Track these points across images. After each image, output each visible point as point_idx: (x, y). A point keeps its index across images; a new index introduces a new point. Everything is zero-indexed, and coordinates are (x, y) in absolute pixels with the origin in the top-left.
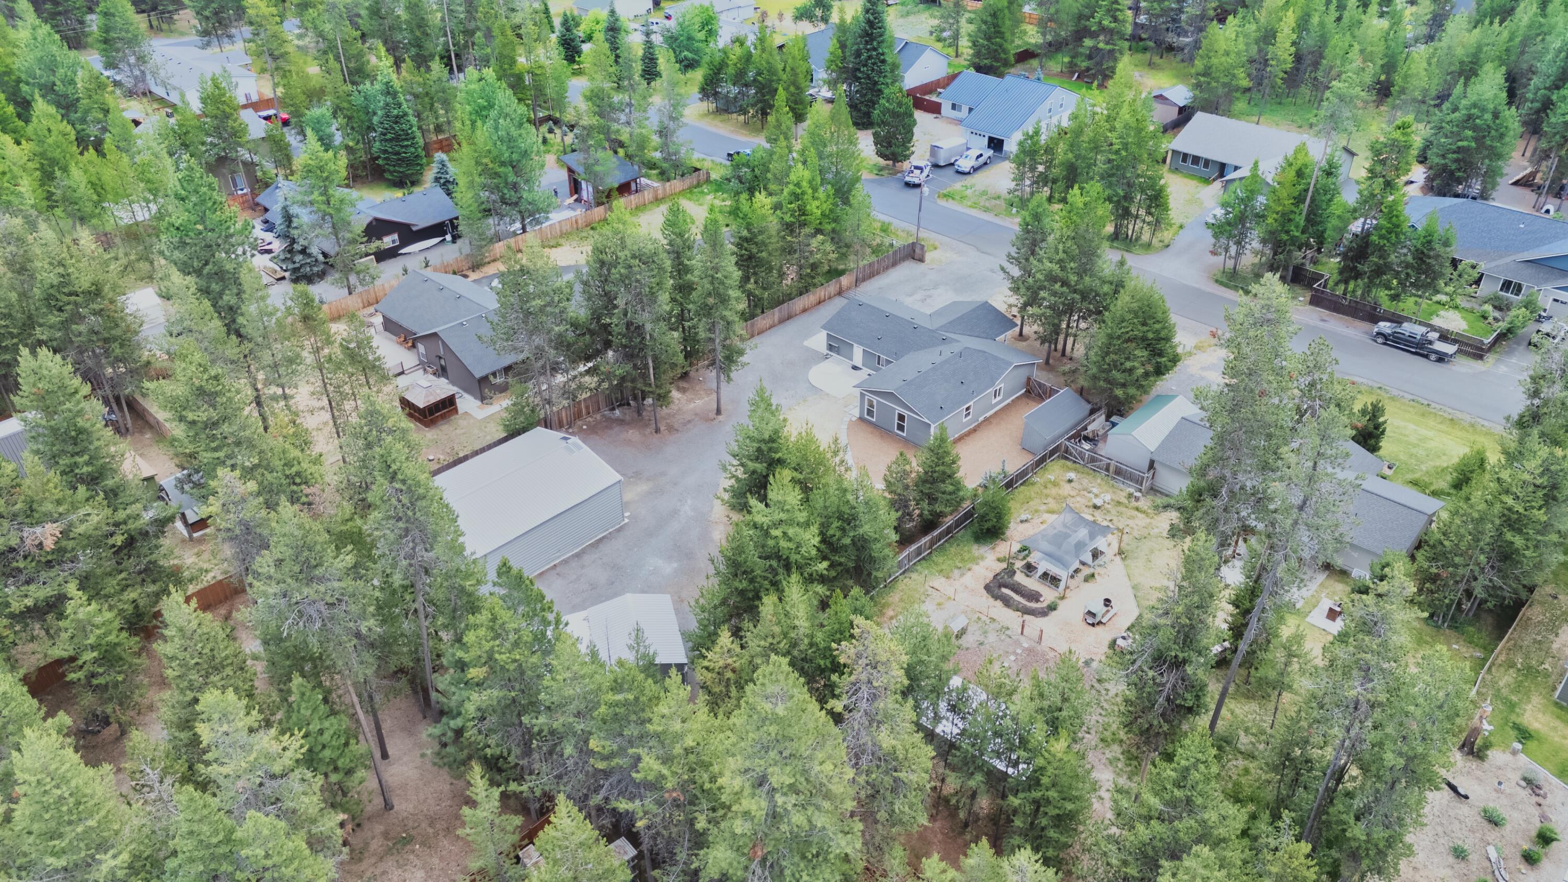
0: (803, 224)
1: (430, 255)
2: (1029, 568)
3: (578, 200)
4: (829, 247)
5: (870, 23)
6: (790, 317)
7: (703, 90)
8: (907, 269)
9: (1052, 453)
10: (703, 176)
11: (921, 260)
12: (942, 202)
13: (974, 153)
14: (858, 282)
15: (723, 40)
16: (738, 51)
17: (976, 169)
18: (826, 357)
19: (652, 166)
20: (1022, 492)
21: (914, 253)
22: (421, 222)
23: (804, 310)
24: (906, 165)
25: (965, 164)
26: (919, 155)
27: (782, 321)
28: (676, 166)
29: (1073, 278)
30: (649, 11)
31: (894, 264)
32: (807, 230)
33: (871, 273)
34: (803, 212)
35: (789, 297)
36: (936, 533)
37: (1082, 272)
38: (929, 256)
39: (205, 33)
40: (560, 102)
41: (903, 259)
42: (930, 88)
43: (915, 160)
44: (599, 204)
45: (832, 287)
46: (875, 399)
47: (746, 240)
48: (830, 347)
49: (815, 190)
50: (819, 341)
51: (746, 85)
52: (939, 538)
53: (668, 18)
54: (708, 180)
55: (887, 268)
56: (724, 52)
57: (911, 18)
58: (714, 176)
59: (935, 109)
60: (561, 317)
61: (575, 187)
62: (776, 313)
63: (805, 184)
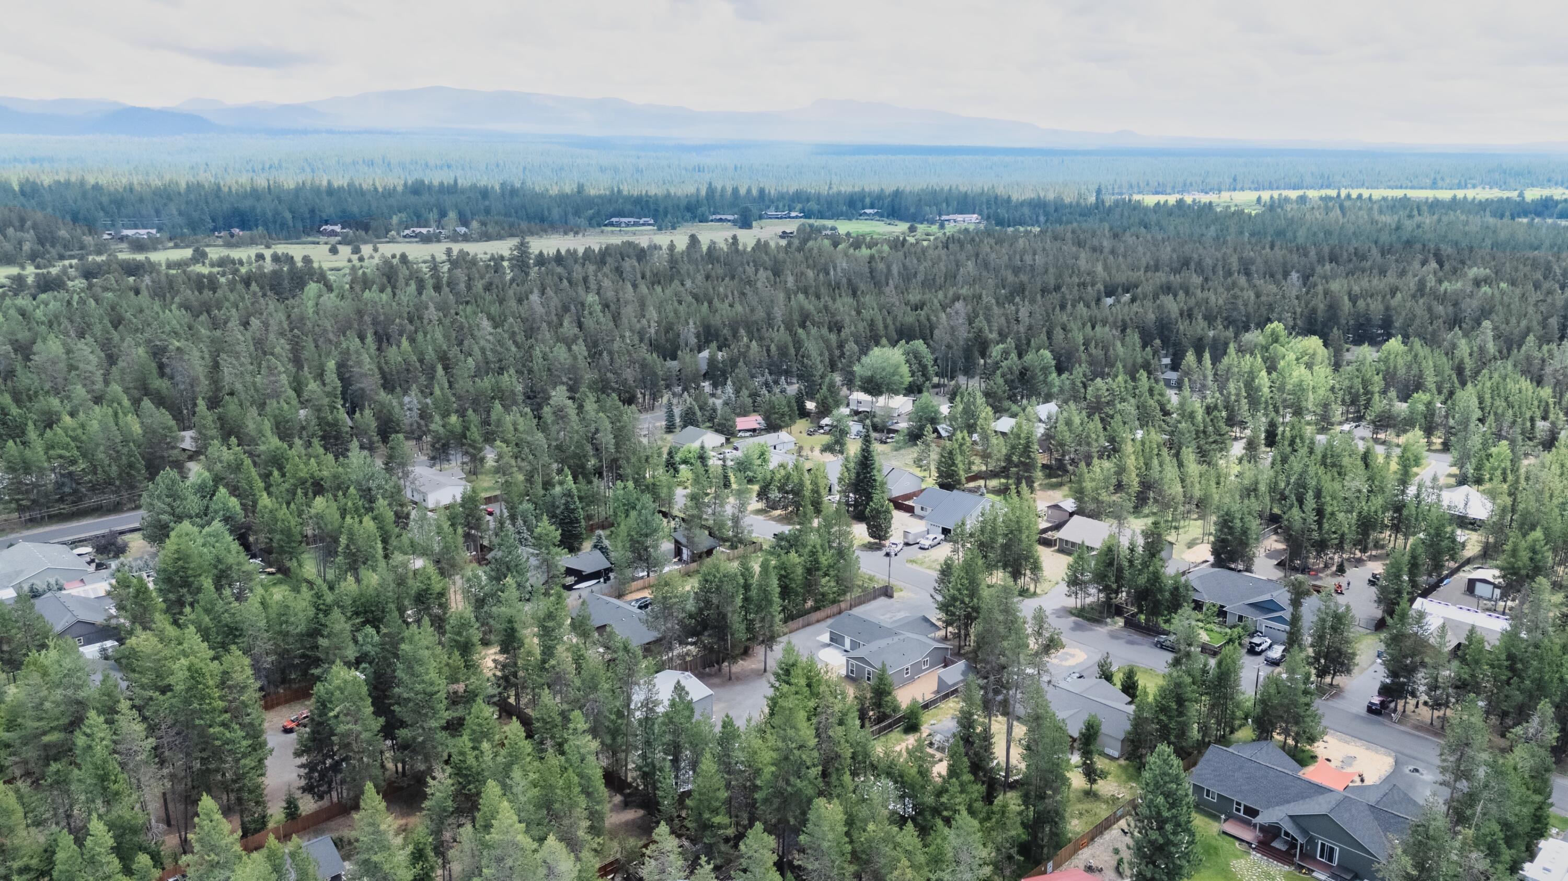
0: (818, 569)
1: (594, 588)
2: (931, 744)
3: (680, 560)
4: (833, 584)
5: (864, 456)
6: (808, 625)
7: (759, 495)
8: (883, 600)
9: (953, 693)
10: (758, 547)
11: (891, 597)
12: (909, 565)
13: (931, 536)
14: (851, 607)
15: (773, 464)
16: (783, 472)
17: (932, 547)
18: (829, 645)
19: (725, 540)
20: (932, 711)
21: (887, 592)
22: (588, 570)
23: (818, 621)
24: (887, 543)
25: (926, 543)
26: (896, 536)
27: (804, 626)
28: (741, 541)
29: (967, 600)
30: (722, 445)
31: (875, 598)
32: (821, 573)
33: (860, 602)
34: (817, 561)
35: (808, 612)
36: (883, 724)
37: (971, 596)
38: (896, 595)
39: (433, 458)
40: (670, 501)
41: (880, 596)
42: (908, 497)
43: (892, 540)
44: (694, 561)
45: (835, 608)
46: (854, 662)
47: (785, 577)
48: (832, 639)
49: (824, 551)
50: (826, 638)
51: (787, 492)
52: (885, 728)
53: (736, 449)
54: (761, 549)
55: (869, 600)
56: (773, 472)
57: (902, 451)
58: (764, 547)
59: (910, 510)
60: (683, 610)
61: (678, 552)
62: (800, 621)
63: (818, 547)
